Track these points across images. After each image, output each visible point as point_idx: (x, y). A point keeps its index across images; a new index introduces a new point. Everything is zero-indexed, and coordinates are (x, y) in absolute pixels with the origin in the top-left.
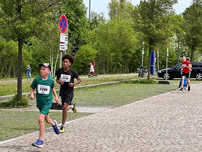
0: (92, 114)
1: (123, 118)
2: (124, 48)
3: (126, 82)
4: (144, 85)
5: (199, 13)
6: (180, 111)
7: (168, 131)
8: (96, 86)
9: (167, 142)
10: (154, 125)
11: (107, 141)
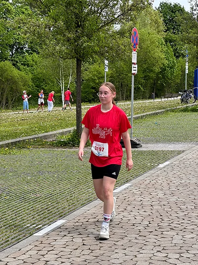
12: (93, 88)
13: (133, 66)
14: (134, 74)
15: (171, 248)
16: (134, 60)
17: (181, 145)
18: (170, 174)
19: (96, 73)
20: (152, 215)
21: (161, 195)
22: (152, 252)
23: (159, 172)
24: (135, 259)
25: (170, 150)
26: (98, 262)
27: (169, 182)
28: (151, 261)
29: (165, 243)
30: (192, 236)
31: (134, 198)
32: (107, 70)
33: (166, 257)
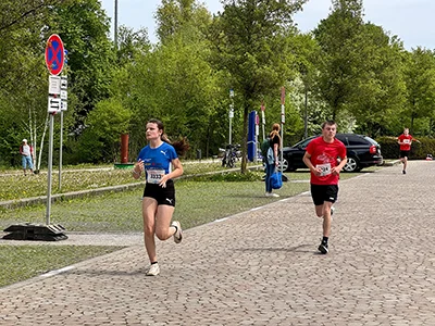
0: (121, 248)
1: (188, 257)
2: (190, 105)
3: (196, 179)
4: (234, 184)
5: (348, 30)
6: (308, 239)
7: (282, 281)
8: (130, 188)
9: (280, 305)
10: (253, 270)
11: (151, 306)
12: (101, 139)
13: (50, 99)
14: (53, 113)
16: (54, 90)
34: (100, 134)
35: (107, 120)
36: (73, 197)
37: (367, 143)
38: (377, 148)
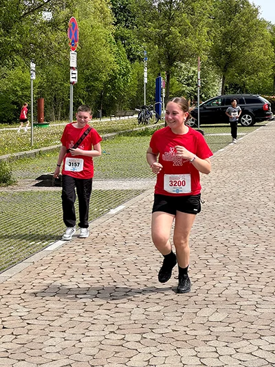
12: (14, 103)
13: (71, 71)
14: (73, 83)
15: (129, 326)
16: (73, 63)
17: (140, 182)
18: (126, 223)
19: (17, 81)
20: (102, 281)
21: (113, 252)
22: (103, 333)
23: (110, 220)
24: (79, 345)
25: (125, 189)
26: (25, 353)
27: (124, 234)
28: (101, 347)
29: (120, 319)
30: (157, 308)
31: (75, 259)
32: (34, 78)
33: (123, 339)
34: (13, 98)
35: (19, 86)
36: (47, 151)
37: (260, 101)
38: (269, 105)
